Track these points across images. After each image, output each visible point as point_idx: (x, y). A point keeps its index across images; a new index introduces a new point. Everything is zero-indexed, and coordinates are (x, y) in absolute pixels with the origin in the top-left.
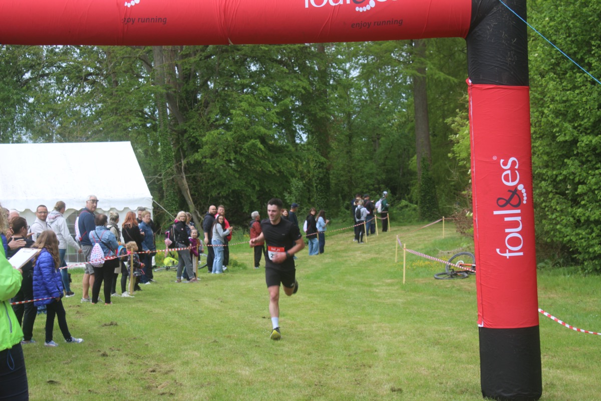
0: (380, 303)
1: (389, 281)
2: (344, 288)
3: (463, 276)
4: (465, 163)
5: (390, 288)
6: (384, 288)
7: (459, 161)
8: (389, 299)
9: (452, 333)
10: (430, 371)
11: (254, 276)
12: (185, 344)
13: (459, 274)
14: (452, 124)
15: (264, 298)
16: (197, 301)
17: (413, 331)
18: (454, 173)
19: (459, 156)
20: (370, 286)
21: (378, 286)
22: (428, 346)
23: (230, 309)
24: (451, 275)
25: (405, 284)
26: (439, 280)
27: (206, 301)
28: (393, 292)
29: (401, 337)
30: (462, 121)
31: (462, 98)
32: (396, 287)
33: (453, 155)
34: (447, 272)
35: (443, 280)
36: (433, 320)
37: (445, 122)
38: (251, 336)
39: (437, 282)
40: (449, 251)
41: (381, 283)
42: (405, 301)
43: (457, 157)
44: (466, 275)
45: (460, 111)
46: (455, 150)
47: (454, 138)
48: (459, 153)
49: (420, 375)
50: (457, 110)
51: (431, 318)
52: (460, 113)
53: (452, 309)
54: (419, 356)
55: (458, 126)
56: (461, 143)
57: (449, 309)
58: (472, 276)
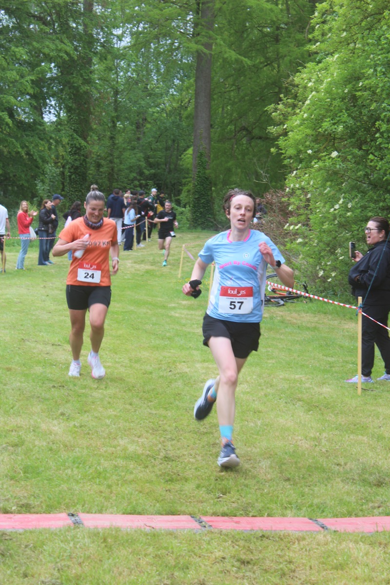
0: (189, 333)
1: (184, 302)
2: (132, 308)
3: (279, 303)
4: (291, 161)
5: (193, 312)
6: (185, 312)
7: (284, 158)
9: (307, 385)
10: (313, 443)
11: (8, 282)
13: (272, 300)
14: (275, 112)
15: (34, 315)
17: (254, 377)
18: (264, 174)
19: (285, 153)
20: (164, 307)
21: (174, 308)
22: (286, 403)
28: (197, 318)
30: (286, 110)
31: (289, 81)
32: (199, 312)
33: (277, 150)
36: (273, 364)
38: (38, 369)
41: (176, 305)
43: (283, 154)
44: (282, 302)
45: (285, 97)
46: (280, 145)
47: (276, 131)
48: (285, 148)
49: (300, 449)
50: (282, 96)
51: (268, 359)
52: (285, 99)
53: (289, 349)
54: (282, 416)
55: (280, 115)
56: (290, 136)
57: (284, 348)
58: (289, 304)
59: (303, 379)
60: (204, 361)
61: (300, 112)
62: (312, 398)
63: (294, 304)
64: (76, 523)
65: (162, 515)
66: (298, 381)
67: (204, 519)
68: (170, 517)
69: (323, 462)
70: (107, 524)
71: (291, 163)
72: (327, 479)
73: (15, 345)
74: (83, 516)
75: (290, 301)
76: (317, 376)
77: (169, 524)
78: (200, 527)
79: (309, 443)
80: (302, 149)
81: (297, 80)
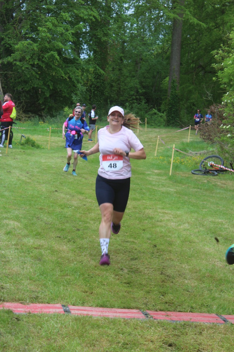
0: (156, 190)
1: (156, 171)
3: (214, 174)
4: (226, 86)
5: (160, 178)
6: (155, 177)
7: (221, 84)
8: (162, 187)
9: (226, 226)
10: (225, 264)
11: (50, 155)
12: (6, 212)
13: (210, 172)
14: (217, 55)
16: (10, 172)
17: (193, 220)
18: (209, 94)
19: (222, 81)
20: (144, 174)
21: (149, 175)
23: (37, 182)
24: (205, 172)
25: (171, 176)
26: (196, 175)
27: (17, 172)
28: (163, 181)
29: (185, 225)
30: (223, 54)
31: (226, 36)
32: (164, 178)
33: (217, 79)
34: (200, 169)
35: (199, 175)
36: (206, 212)
37: (211, 53)
38: (58, 210)
39: (195, 177)
40: (197, 152)
41: (151, 173)
42: (175, 190)
43: (220, 81)
44: (216, 173)
45: (223, 46)
46: (219, 76)
47: (217, 66)
48: (222, 78)
49: (216, 267)
50: (222, 45)
51: (203, 209)
52: (223, 47)
53: (217, 203)
54: (207, 245)
55: (220, 57)
56: (225, 70)
57: (214, 202)
58: (220, 175)
59: (224, 222)
60: (163, 209)
61: (232, 56)
62: (228, 235)
63: (224, 175)
64: (66, 311)
65: (122, 308)
66: (220, 223)
67: (149, 312)
68: (126, 310)
69: (230, 276)
70: (85, 313)
71: (225, 87)
72: (231, 288)
73: (47, 194)
74: (71, 307)
75: (221, 173)
76: (232, 221)
77: (125, 315)
78: (145, 318)
79: (222, 263)
80: (232, 79)
81: (231, 36)
